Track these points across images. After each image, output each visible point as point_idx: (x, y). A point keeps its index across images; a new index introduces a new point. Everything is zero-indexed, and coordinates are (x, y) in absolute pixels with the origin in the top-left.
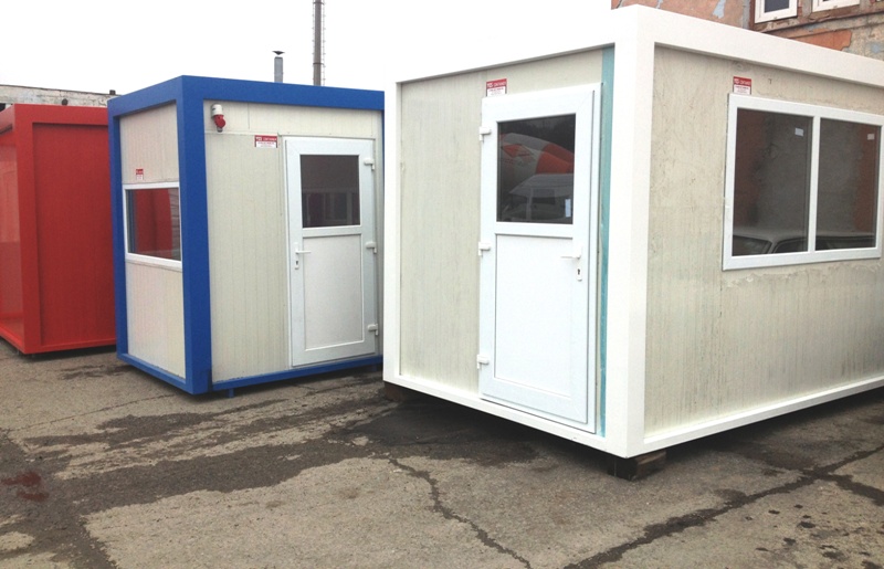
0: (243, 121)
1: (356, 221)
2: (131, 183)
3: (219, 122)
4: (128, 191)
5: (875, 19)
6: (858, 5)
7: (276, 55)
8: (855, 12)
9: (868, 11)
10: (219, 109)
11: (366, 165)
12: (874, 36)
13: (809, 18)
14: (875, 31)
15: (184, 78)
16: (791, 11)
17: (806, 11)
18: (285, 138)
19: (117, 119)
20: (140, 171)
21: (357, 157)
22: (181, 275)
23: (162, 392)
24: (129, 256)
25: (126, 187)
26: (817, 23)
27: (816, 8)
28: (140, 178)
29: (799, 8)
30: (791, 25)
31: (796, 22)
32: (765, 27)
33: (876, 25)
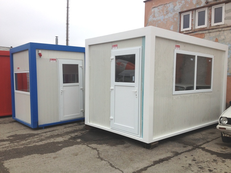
0: (47, 55)
1: (78, 82)
2: (16, 71)
3: (40, 55)
4: (15, 74)
5: (211, 31)
6: (206, 27)
7: (56, 38)
8: (206, 29)
9: (209, 29)
10: (40, 51)
11: (80, 67)
12: (210, 35)
13: (194, 30)
14: (211, 34)
15: (30, 43)
16: (190, 28)
17: (193, 29)
18: (58, 60)
19: (12, 54)
20: (18, 68)
21: (78, 65)
22: (30, 96)
23: (25, 128)
24: (16, 91)
25: (14, 72)
26: (196, 32)
27: (196, 28)
28: (18, 70)
29: (192, 28)
30: (190, 32)
31: (191, 31)
32: (183, 32)
33: (211, 32)
